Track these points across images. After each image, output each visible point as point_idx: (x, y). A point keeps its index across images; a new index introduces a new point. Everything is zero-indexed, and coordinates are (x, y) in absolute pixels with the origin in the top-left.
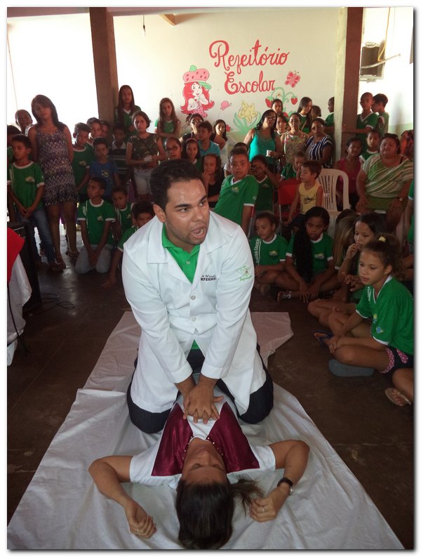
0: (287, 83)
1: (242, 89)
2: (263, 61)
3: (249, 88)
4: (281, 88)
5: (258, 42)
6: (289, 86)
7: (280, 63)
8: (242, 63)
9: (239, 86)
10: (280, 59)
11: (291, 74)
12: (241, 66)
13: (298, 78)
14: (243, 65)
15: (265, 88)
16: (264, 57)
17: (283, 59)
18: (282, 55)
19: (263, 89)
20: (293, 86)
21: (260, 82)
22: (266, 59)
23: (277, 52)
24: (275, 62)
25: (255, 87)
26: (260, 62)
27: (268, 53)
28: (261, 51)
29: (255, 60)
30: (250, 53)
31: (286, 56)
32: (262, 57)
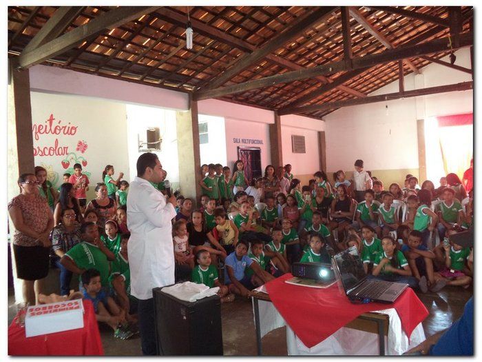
0: (78, 149)
1: (40, 153)
2: (58, 132)
3: (47, 152)
4: (73, 153)
5: (52, 115)
6: (80, 152)
7: (71, 133)
8: (39, 131)
9: (37, 150)
10: (71, 131)
11: (80, 143)
12: (38, 134)
13: (86, 146)
14: (40, 133)
15: (60, 153)
16: (58, 128)
17: (73, 131)
18: (72, 128)
19: (59, 154)
20: (83, 152)
21: (56, 148)
22: (60, 130)
23: (68, 125)
24: (67, 133)
25: (52, 152)
26: (55, 132)
27: (61, 125)
28: (55, 123)
29: (51, 129)
30: (46, 124)
31: (75, 129)
32: (56, 128)
